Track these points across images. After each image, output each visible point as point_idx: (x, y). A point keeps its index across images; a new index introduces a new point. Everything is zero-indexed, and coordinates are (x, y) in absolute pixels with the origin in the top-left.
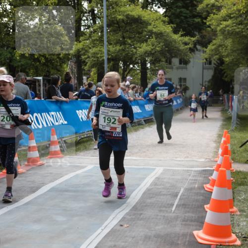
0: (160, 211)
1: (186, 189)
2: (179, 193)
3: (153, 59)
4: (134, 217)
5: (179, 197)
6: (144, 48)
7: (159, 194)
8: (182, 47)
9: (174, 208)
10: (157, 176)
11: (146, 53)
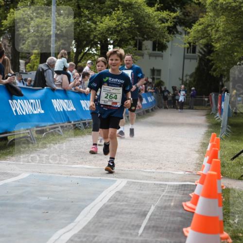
0: (122, 234)
1: (158, 207)
2: (148, 211)
3: (119, 39)
4: (85, 239)
5: (148, 217)
6: (106, 23)
7: (121, 212)
8: (158, 25)
9: (141, 231)
10: (118, 189)
11: (108, 29)
